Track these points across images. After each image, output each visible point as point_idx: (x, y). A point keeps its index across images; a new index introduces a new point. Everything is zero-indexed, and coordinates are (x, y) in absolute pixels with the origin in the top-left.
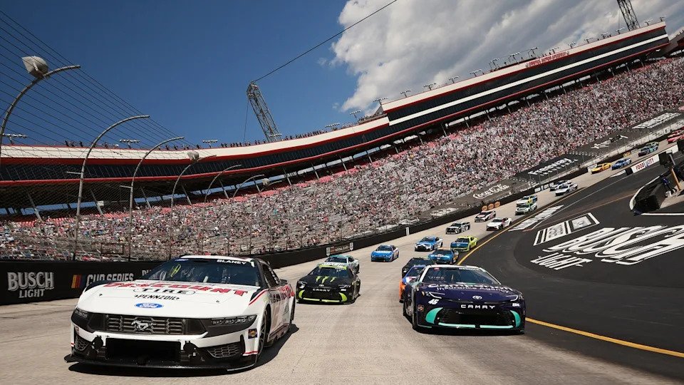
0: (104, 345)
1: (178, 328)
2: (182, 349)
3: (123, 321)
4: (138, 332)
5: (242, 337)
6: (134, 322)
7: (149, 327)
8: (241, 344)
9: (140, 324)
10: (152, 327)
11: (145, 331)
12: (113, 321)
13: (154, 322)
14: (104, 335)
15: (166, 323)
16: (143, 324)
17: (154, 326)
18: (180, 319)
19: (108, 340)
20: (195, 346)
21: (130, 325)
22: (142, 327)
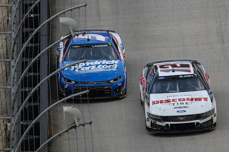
0: (170, 126)
1: (193, 118)
2: (195, 124)
3: (175, 118)
4: (180, 121)
5: (212, 117)
6: (179, 118)
7: (184, 119)
8: (212, 120)
9: (181, 118)
10: (185, 119)
11: (183, 120)
12: (171, 118)
13: (185, 117)
14: (169, 123)
15: (189, 117)
16: (182, 118)
17: (186, 118)
18: (193, 115)
19: (171, 124)
20: (199, 123)
21: (178, 119)
22: (182, 119)
